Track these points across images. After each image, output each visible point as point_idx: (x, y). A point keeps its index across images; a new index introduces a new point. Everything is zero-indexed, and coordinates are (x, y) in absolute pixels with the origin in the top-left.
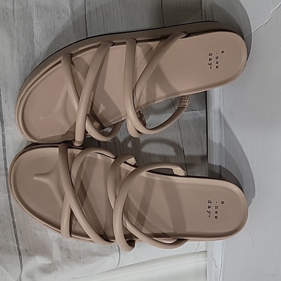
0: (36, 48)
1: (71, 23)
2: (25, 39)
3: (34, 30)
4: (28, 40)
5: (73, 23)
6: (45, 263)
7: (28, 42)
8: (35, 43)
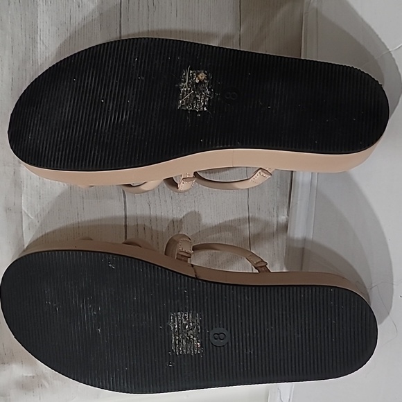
0: (39, 50)
1: (97, 14)
2: (24, 34)
3: (39, 22)
4: (28, 36)
5: (101, 14)
6: (25, 375)
7: (28, 39)
8: (39, 41)
